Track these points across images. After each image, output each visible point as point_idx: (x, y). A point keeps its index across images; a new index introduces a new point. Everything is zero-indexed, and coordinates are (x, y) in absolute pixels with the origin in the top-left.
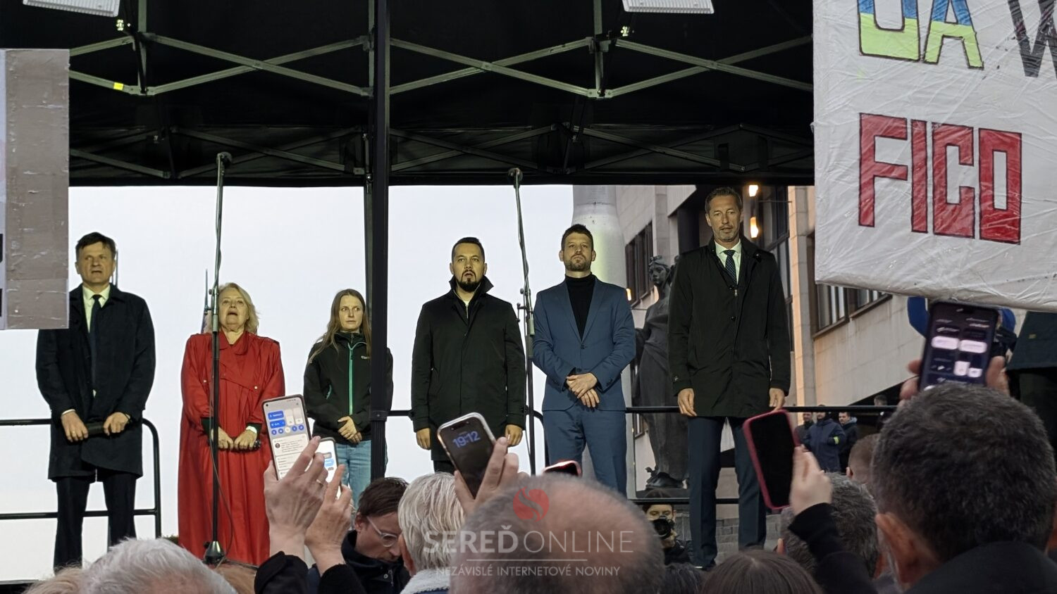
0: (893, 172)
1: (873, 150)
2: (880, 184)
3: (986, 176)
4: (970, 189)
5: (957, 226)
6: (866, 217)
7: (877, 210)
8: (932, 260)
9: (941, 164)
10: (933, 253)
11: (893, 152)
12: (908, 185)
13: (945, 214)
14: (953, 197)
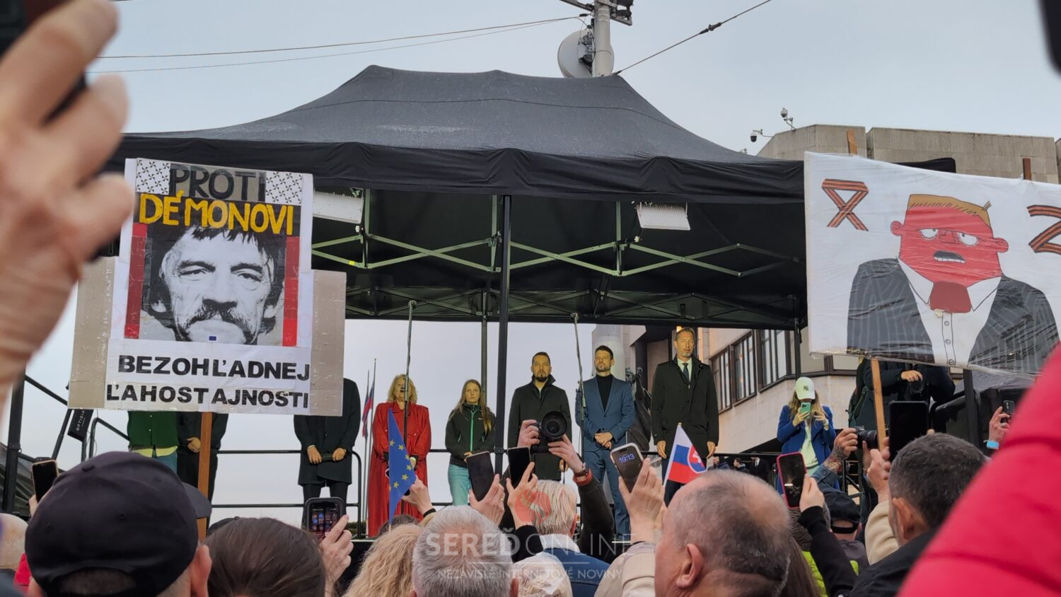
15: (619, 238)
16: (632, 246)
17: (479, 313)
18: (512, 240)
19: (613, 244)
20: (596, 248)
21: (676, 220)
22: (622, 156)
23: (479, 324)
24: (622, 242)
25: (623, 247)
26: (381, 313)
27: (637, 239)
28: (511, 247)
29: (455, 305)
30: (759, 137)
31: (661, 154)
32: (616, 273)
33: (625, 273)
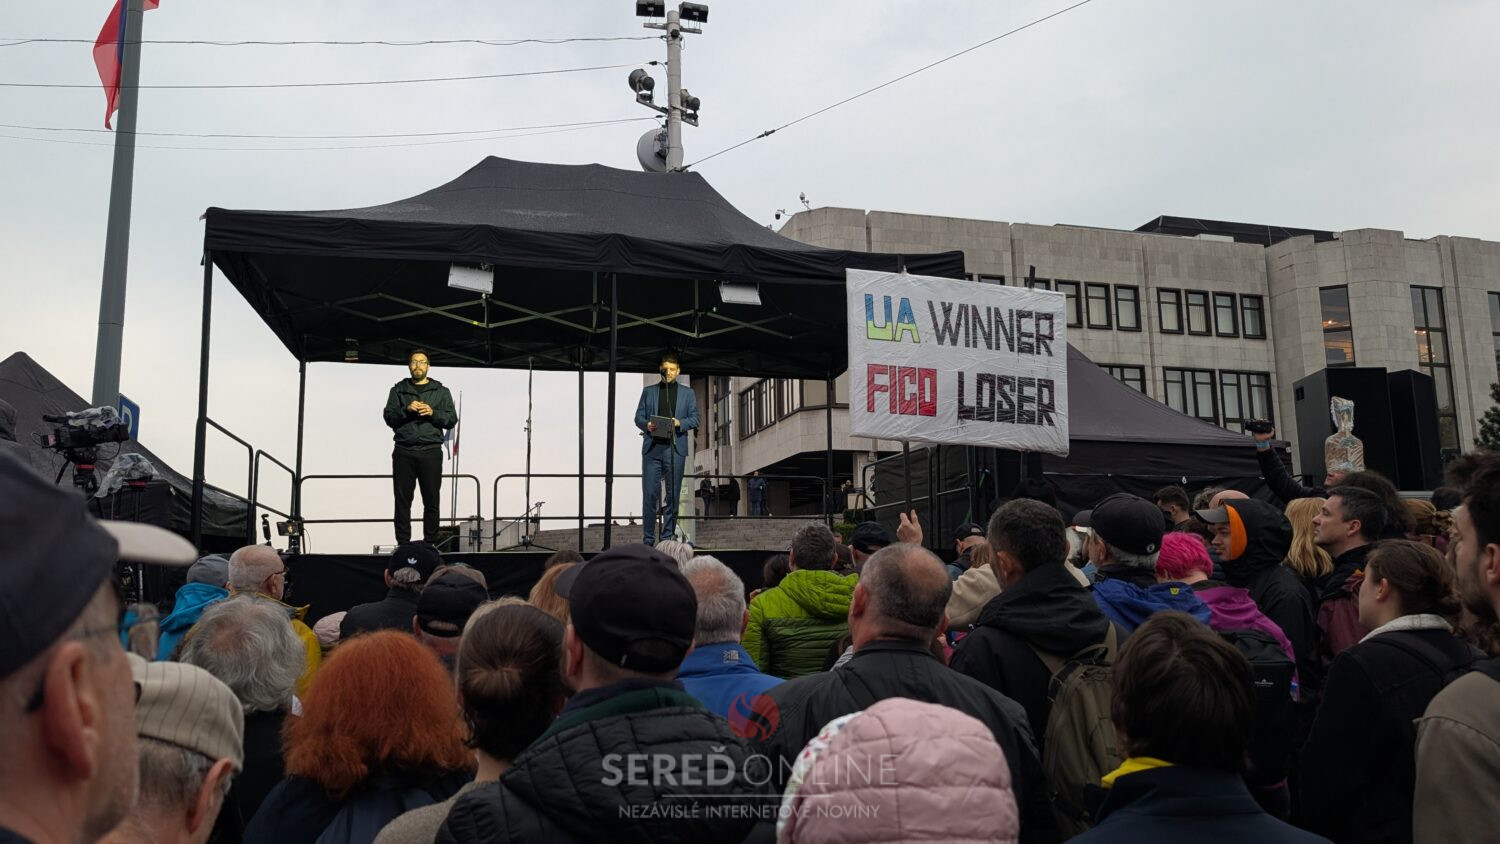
0: (882, 388)
1: (873, 379)
2: (877, 394)
3: (922, 388)
4: (915, 394)
5: (910, 410)
6: (871, 408)
7: (875, 405)
8: (898, 425)
9: (902, 384)
10: (899, 422)
11: (882, 380)
12: (888, 394)
13: (903, 405)
14: (908, 398)
15: (697, 307)
16: (709, 314)
17: (577, 364)
18: (619, 309)
19: (692, 312)
20: (679, 315)
21: (750, 297)
22: (707, 242)
23: (577, 373)
24: (699, 310)
25: (700, 314)
26: (495, 363)
27: (714, 309)
28: (619, 315)
29: (557, 356)
30: (782, 215)
31: (737, 242)
32: (695, 335)
33: (701, 336)
